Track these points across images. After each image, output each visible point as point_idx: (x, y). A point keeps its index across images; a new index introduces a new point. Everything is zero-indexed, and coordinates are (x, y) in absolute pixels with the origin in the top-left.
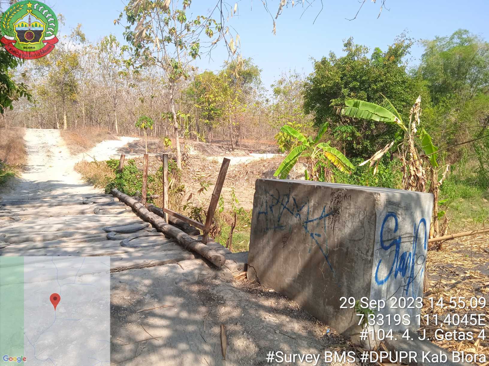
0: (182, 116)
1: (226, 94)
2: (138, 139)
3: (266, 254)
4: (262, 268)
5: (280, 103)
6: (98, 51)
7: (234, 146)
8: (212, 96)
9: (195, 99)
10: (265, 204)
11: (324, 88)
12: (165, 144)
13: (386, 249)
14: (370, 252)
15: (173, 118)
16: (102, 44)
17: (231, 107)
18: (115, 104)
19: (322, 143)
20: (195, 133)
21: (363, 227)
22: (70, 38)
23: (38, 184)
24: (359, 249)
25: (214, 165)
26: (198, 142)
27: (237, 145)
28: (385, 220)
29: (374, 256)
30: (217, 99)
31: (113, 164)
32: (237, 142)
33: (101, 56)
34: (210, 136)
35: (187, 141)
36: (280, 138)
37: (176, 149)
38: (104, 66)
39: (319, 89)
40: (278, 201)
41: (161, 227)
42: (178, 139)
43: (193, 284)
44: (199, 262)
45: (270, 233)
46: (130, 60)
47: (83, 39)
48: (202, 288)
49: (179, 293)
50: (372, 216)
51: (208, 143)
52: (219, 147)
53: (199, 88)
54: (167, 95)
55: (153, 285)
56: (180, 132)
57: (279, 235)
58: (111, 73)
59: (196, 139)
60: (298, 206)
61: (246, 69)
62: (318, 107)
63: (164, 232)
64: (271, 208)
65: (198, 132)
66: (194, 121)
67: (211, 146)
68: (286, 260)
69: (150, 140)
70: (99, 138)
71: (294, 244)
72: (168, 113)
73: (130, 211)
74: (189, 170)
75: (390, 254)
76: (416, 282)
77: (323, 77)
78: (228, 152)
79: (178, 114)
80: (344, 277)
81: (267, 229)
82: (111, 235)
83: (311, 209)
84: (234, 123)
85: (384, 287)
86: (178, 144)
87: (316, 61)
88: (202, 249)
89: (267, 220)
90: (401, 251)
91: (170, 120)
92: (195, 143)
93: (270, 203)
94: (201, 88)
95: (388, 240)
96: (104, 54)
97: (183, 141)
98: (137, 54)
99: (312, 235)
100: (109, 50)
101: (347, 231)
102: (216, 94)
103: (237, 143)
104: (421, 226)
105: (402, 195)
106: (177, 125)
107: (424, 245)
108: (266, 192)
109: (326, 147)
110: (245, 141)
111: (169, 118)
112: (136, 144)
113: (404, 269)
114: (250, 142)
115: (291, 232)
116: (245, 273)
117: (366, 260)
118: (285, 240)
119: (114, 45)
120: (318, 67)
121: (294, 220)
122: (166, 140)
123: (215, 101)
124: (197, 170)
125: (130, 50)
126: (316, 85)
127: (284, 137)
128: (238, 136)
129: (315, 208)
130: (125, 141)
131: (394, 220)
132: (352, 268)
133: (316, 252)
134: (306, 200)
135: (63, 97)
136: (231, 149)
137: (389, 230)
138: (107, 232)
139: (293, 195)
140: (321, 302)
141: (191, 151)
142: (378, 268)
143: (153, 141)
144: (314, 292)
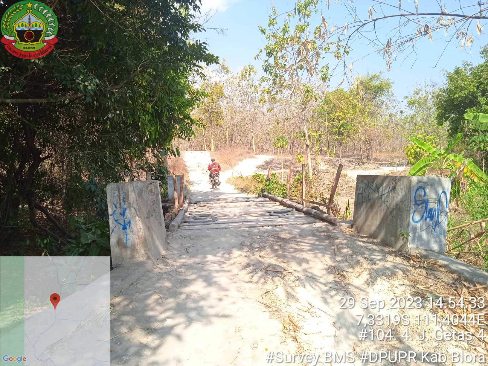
0: (313, 134)
1: (355, 111)
2: (273, 157)
3: (362, 216)
4: (360, 225)
5: (416, 114)
6: (238, 80)
7: (364, 160)
8: (341, 114)
9: (325, 117)
10: (361, 189)
11: (457, 98)
12: (297, 161)
13: (418, 205)
14: (409, 207)
15: (305, 136)
16: (242, 73)
17: (360, 123)
18: (253, 126)
19: (454, 154)
20: (325, 149)
21: (406, 194)
22: (217, 72)
23: (206, 193)
24: (404, 206)
25: (344, 179)
26: (328, 157)
27: (368, 159)
28: (417, 190)
29: (411, 208)
30: (346, 116)
31: (258, 178)
32: (368, 156)
33: (241, 84)
34: (341, 150)
35: (318, 157)
36: (409, 151)
37: (308, 164)
38: (243, 93)
39: (453, 99)
40: (368, 186)
41: (302, 209)
42: (309, 155)
43: (321, 232)
44: (326, 223)
45: (364, 205)
46: (268, 89)
47: (227, 72)
48: (326, 234)
49: (314, 235)
50: (410, 189)
51: (338, 158)
52: (349, 161)
53: (330, 106)
54: (298, 115)
55: (300, 232)
56: (311, 149)
57: (369, 205)
58: (250, 99)
59: (327, 154)
60: (378, 188)
61: (377, 83)
62: (453, 117)
63: (304, 212)
64: (364, 190)
65: (329, 148)
66: (324, 138)
67: (341, 161)
68: (372, 218)
69: (284, 158)
70: (241, 157)
71: (376, 208)
72: (300, 133)
73: (279, 205)
74: (320, 184)
75: (421, 208)
76: (441, 225)
77: (456, 88)
78: (357, 166)
79: (310, 133)
80: (399, 221)
81: (363, 202)
82: (272, 213)
83: (384, 188)
84: (363, 138)
85: (419, 225)
86: (310, 159)
87: (448, 72)
88: (327, 217)
89: (362, 197)
90: (429, 207)
91: (302, 138)
92: (326, 158)
93: (364, 188)
94: (331, 105)
95: (419, 201)
96: (243, 82)
97: (314, 157)
98: (274, 83)
99: (384, 201)
100: (248, 78)
101: (400, 197)
102: (346, 112)
103: (368, 158)
104: (443, 195)
105: (428, 178)
106: (308, 143)
107: (445, 206)
108: (362, 182)
109: (457, 158)
110: (378, 155)
111: (302, 136)
112: (272, 161)
113: (432, 217)
114: (382, 156)
115: (374, 202)
116: (351, 229)
117: (407, 210)
118: (372, 207)
119: (252, 73)
120: (451, 78)
121: (376, 195)
122: (299, 156)
123: (344, 118)
124: (327, 183)
125: (268, 81)
126: (449, 96)
127: (414, 150)
128: (369, 150)
129: (386, 188)
130: (262, 159)
131: (423, 191)
132: (401, 215)
133: (387, 211)
134: (382, 184)
135: (211, 123)
136: (361, 163)
137: (420, 196)
138: (269, 212)
139: (375, 182)
140: (389, 236)
141: (321, 166)
142: (414, 214)
143: (287, 158)
144: (386, 232)
